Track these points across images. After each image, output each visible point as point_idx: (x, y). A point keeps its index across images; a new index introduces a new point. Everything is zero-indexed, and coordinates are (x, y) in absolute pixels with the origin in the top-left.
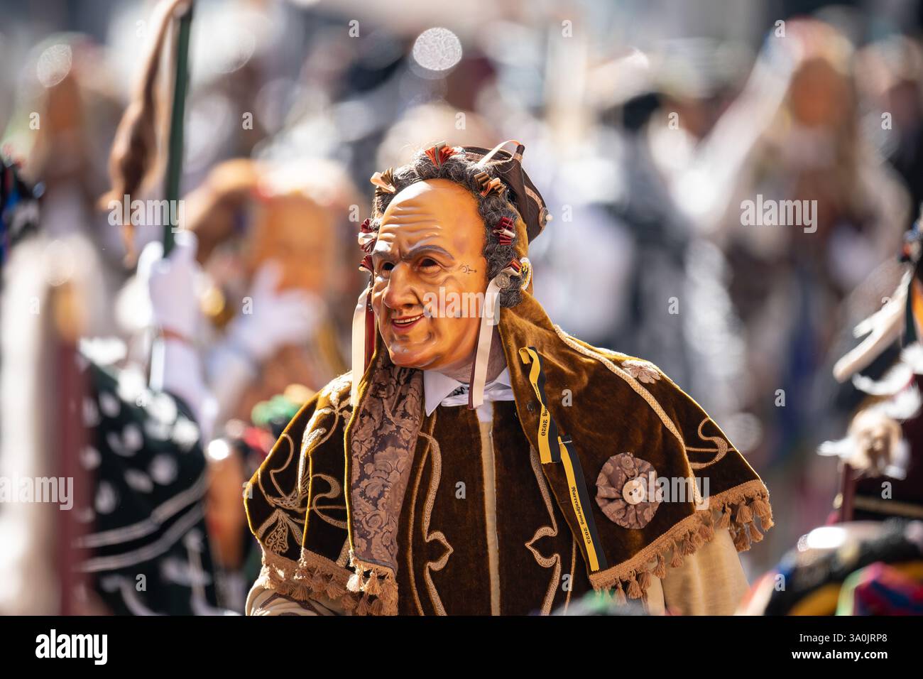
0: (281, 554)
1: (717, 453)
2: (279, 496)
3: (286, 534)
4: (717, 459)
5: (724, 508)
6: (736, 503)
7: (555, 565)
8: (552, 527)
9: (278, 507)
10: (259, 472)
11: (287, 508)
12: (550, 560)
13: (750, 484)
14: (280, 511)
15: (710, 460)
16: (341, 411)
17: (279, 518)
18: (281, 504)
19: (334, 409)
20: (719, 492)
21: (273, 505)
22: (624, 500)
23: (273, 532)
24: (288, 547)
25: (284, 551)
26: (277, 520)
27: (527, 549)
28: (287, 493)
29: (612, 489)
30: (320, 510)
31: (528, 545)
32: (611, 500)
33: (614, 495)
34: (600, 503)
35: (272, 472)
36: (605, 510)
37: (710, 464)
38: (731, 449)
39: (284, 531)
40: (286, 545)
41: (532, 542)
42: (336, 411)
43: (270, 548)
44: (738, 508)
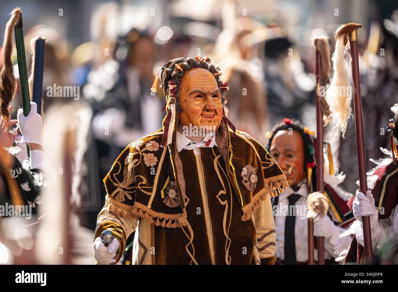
0: (122, 202)
1: (270, 164)
2: (118, 183)
3: (123, 195)
4: (270, 166)
5: (270, 183)
6: (274, 181)
7: (226, 204)
8: (224, 190)
9: (118, 187)
10: (108, 174)
11: (121, 187)
12: (224, 202)
13: (280, 176)
14: (120, 188)
15: (268, 166)
16: (142, 153)
17: (120, 191)
18: (119, 186)
19: (139, 152)
20: (269, 177)
21: (117, 186)
22: (250, 182)
23: (118, 195)
24: (125, 200)
25: (123, 201)
26: (119, 191)
27: (217, 198)
28: (121, 182)
29: (246, 177)
30: (141, 188)
31: (217, 196)
32: (246, 182)
33: (248, 180)
34: (244, 183)
35: (114, 174)
36: (245, 185)
37: (267, 167)
38: (275, 163)
39: (122, 195)
40: (124, 199)
41: (218, 195)
42: (140, 153)
43: (117, 200)
44: (275, 183)
